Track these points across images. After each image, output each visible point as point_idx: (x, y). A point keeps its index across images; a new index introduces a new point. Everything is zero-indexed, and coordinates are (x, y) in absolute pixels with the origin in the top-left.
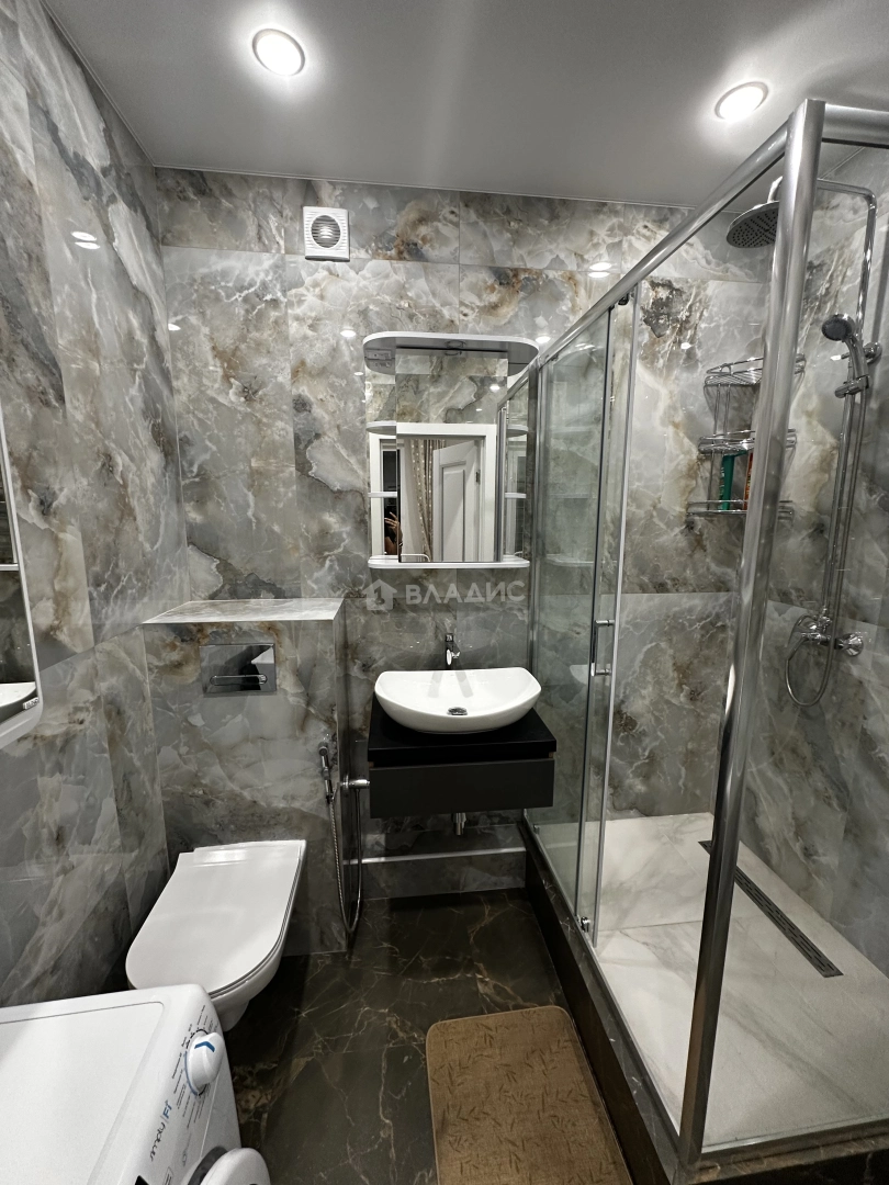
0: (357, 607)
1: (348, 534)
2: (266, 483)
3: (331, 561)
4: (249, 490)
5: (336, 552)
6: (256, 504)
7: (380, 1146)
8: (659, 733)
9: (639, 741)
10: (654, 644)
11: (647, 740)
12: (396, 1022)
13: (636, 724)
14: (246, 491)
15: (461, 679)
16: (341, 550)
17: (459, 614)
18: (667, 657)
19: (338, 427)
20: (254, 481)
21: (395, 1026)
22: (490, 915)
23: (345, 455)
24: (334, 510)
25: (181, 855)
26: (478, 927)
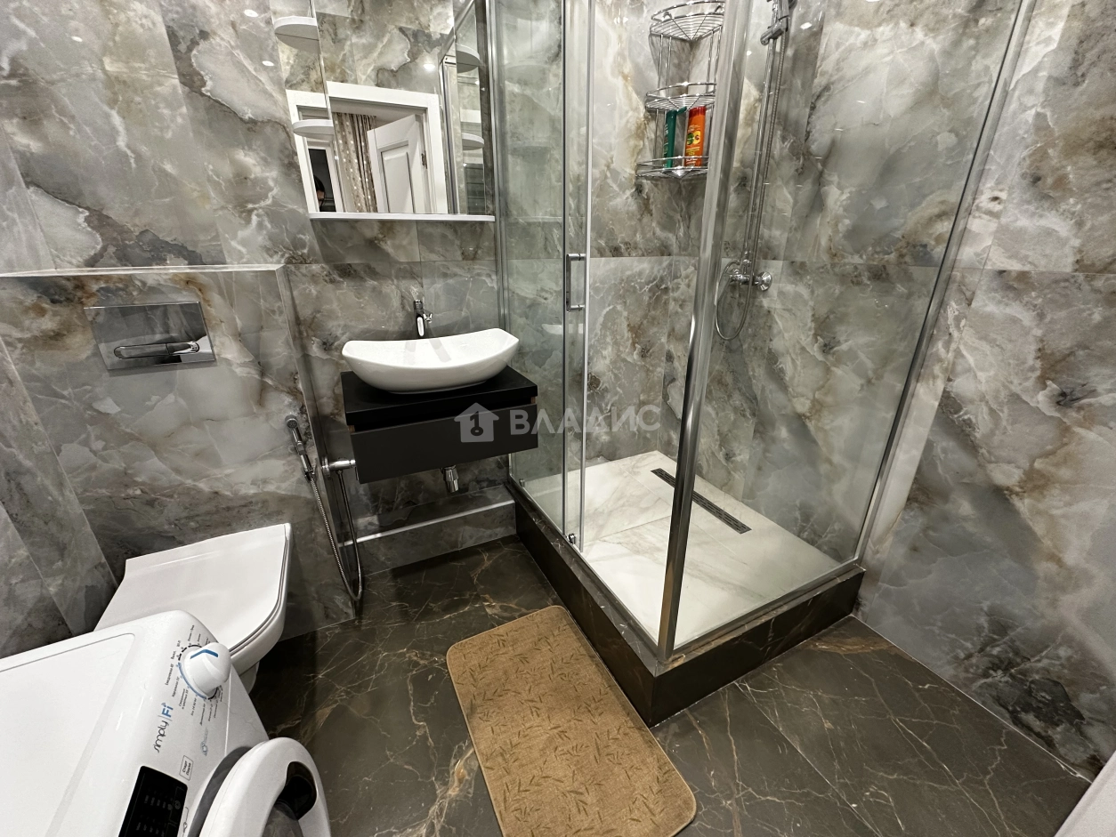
0: (304, 275)
1: (276, 181)
2: (138, 99)
3: (258, 215)
4: (112, 108)
5: (263, 204)
6: (127, 130)
7: (417, 741)
8: (618, 389)
9: (603, 397)
10: (611, 307)
11: (608, 396)
12: (416, 655)
13: (599, 382)
14: (106, 108)
15: (436, 347)
16: (269, 201)
17: (425, 281)
18: (623, 318)
19: (233, 25)
20: (115, 93)
21: (415, 658)
22: (488, 559)
23: (251, 68)
24: (250, 148)
25: (129, 562)
26: (480, 570)
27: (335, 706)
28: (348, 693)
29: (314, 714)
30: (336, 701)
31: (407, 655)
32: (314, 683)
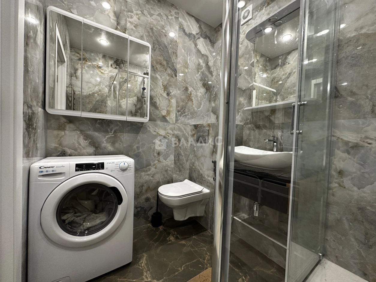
0: (247, 128)
1: (246, 102)
3: (241, 113)
5: (242, 109)
7: (177, 269)
12: (208, 258)
17: (284, 130)
23: (247, 78)
24: (243, 96)
27: (185, 244)
28: (190, 245)
29: (182, 240)
30: (187, 243)
31: (207, 255)
32: (191, 236)
